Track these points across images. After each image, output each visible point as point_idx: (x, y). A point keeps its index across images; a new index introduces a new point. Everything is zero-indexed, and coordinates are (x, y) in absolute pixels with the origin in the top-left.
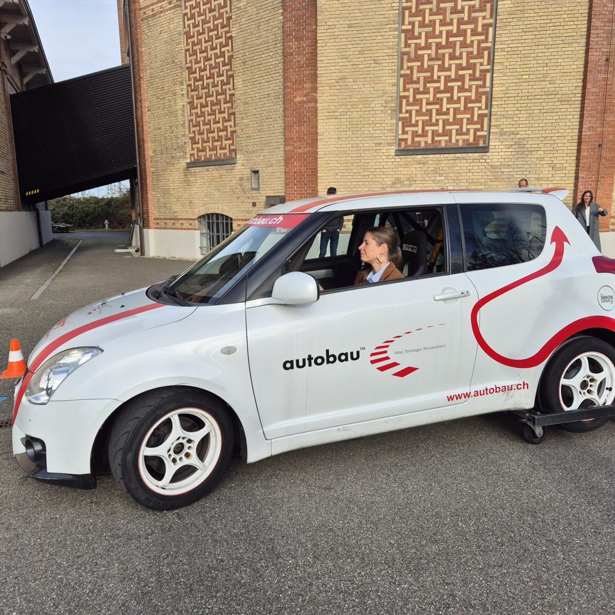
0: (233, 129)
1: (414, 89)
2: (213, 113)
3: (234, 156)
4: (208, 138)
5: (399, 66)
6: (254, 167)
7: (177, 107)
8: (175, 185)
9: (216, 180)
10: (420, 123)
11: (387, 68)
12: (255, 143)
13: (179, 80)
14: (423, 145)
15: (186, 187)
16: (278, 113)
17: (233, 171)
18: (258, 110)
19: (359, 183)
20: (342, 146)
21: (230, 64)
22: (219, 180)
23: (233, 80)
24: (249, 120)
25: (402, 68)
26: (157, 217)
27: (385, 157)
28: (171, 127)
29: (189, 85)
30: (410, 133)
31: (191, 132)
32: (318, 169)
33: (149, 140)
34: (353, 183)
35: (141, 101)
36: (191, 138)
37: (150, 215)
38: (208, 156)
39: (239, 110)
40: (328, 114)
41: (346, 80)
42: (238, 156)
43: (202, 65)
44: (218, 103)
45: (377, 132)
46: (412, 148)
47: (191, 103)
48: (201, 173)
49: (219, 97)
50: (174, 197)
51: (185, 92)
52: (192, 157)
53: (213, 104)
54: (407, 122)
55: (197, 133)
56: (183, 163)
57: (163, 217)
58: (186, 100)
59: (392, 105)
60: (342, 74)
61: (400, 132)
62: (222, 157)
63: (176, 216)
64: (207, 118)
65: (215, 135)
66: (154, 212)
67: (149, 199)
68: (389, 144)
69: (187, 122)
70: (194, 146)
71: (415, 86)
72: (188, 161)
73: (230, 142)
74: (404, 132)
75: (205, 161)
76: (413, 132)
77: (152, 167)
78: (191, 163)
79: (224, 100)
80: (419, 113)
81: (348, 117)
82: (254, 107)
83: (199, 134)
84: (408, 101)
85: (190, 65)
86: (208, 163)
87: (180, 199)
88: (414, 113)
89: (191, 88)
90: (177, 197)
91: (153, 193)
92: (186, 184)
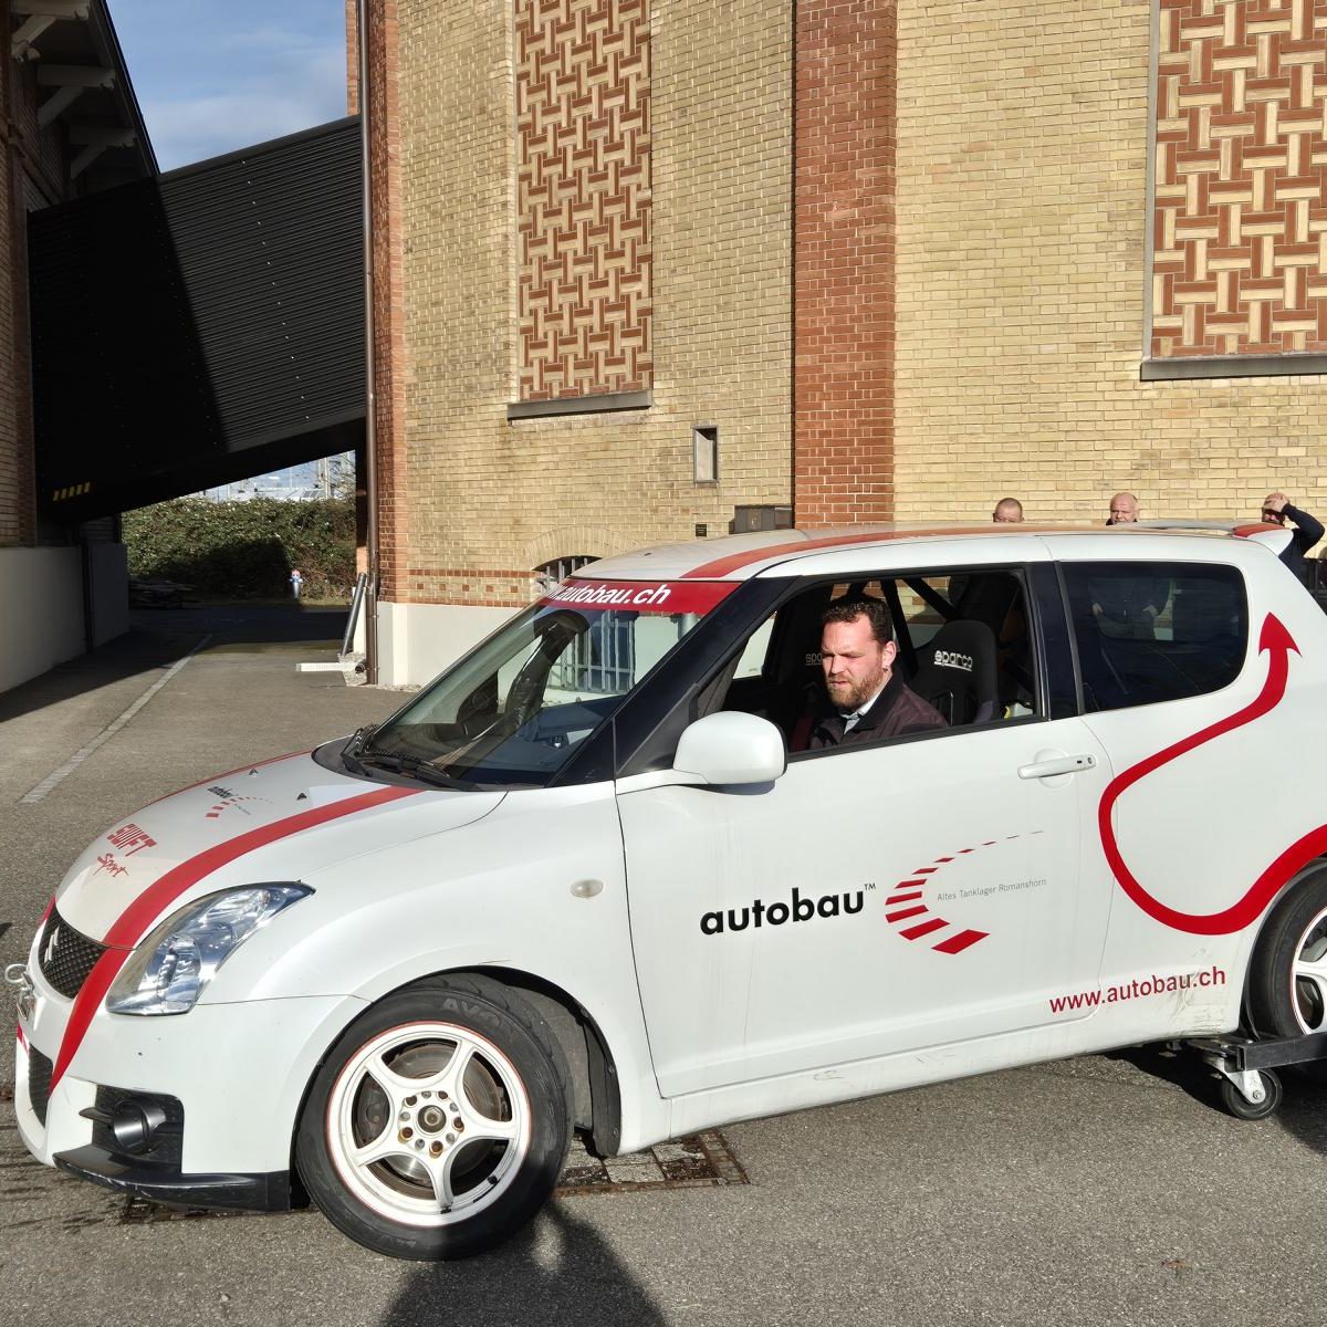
0: (646, 303)
1: (1202, 178)
2: (590, 256)
3: (645, 382)
4: (573, 330)
5: (1154, 110)
6: (703, 415)
7: (488, 240)
8: (475, 470)
9: (591, 455)
10: (1223, 282)
11: (1115, 115)
12: (709, 345)
13: (498, 161)
14: (1232, 347)
15: (504, 476)
16: (778, 254)
17: (640, 429)
18: (720, 246)
19: (1024, 467)
20: (973, 352)
21: (642, 113)
22: (601, 454)
23: (651, 160)
24: (691, 278)
25: (1161, 113)
26: (420, 567)
27: (1110, 386)
28: (468, 298)
29: (525, 177)
30: (1190, 312)
31: (526, 312)
32: (897, 423)
33: (404, 336)
34: (1007, 467)
35: (387, 223)
36: (524, 331)
37: (400, 559)
38: (571, 384)
39: (665, 247)
40: (927, 257)
41: (986, 155)
42: (657, 385)
43: (562, 117)
44: (606, 226)
45: (1082, 308)
46: (1198, 357)
47: (528, 229)
48: (550, 435)
49: (608, 211)
50: (469, 507)
51: (512, 197)
52: (526, 387)
53: (590, 230)
54: (1178, 278)
55: (541, 314)
56: (498, 408)
57: (434, 567)
58: (514, 219)
59: (1131, 225)
60: (974, 137)
61: (1158, 306)
62: (612, 386)
63: (473, 564)
64: (574, 270)
65: (595, 320)
66: (410, 551)
67: (397, 512)
68: (1123, 346)
69: (514, 284)
70: (533, 354)
71: (1206, 167)
72: (515, 399)
73: (637, 341)
74: (1170, 308)
75: (560, 401)
76: (1199, 308)
77: (410, 416)
78: (522, 404)
79: (622, 217)
80: (1218, 248)
81: (990, 263)
82: (709, 239)
83: (547, 319)
84: (1181, 213)
85: (529, 118)
86: (569, 405)
87: (487, 514)
88: (1201, 249)
89: (530, 184)
90: (478, 506)
91: (410, 494)
92: (506, 468)
